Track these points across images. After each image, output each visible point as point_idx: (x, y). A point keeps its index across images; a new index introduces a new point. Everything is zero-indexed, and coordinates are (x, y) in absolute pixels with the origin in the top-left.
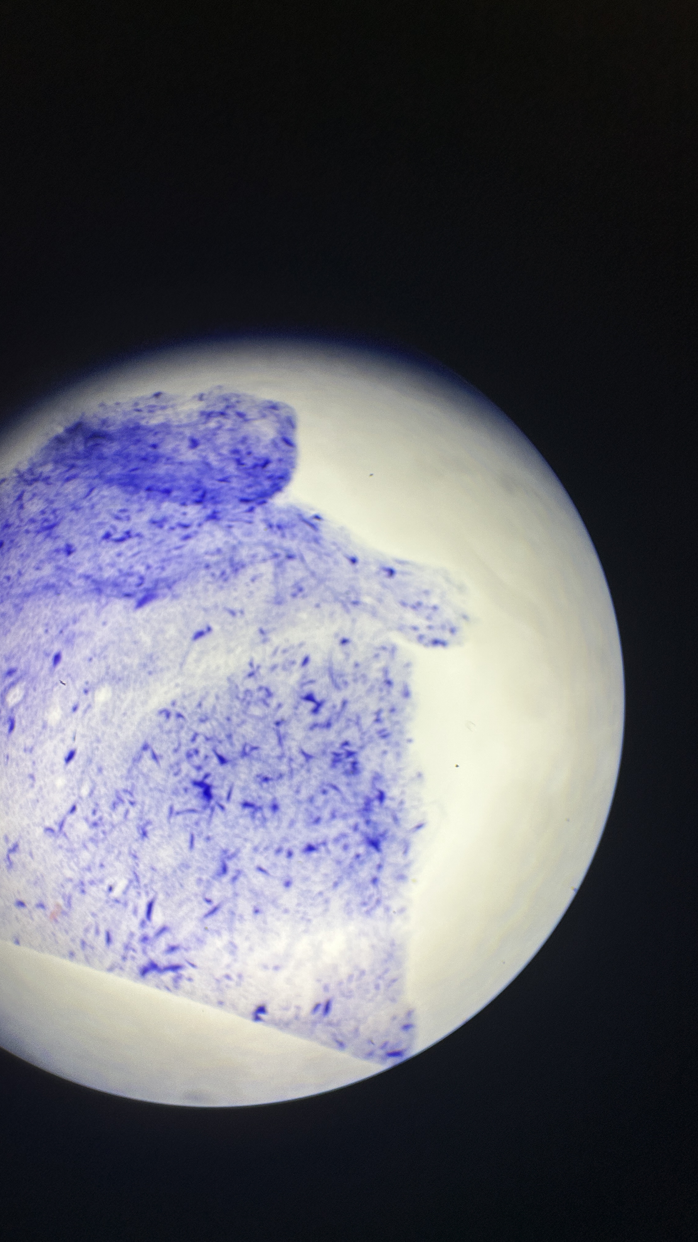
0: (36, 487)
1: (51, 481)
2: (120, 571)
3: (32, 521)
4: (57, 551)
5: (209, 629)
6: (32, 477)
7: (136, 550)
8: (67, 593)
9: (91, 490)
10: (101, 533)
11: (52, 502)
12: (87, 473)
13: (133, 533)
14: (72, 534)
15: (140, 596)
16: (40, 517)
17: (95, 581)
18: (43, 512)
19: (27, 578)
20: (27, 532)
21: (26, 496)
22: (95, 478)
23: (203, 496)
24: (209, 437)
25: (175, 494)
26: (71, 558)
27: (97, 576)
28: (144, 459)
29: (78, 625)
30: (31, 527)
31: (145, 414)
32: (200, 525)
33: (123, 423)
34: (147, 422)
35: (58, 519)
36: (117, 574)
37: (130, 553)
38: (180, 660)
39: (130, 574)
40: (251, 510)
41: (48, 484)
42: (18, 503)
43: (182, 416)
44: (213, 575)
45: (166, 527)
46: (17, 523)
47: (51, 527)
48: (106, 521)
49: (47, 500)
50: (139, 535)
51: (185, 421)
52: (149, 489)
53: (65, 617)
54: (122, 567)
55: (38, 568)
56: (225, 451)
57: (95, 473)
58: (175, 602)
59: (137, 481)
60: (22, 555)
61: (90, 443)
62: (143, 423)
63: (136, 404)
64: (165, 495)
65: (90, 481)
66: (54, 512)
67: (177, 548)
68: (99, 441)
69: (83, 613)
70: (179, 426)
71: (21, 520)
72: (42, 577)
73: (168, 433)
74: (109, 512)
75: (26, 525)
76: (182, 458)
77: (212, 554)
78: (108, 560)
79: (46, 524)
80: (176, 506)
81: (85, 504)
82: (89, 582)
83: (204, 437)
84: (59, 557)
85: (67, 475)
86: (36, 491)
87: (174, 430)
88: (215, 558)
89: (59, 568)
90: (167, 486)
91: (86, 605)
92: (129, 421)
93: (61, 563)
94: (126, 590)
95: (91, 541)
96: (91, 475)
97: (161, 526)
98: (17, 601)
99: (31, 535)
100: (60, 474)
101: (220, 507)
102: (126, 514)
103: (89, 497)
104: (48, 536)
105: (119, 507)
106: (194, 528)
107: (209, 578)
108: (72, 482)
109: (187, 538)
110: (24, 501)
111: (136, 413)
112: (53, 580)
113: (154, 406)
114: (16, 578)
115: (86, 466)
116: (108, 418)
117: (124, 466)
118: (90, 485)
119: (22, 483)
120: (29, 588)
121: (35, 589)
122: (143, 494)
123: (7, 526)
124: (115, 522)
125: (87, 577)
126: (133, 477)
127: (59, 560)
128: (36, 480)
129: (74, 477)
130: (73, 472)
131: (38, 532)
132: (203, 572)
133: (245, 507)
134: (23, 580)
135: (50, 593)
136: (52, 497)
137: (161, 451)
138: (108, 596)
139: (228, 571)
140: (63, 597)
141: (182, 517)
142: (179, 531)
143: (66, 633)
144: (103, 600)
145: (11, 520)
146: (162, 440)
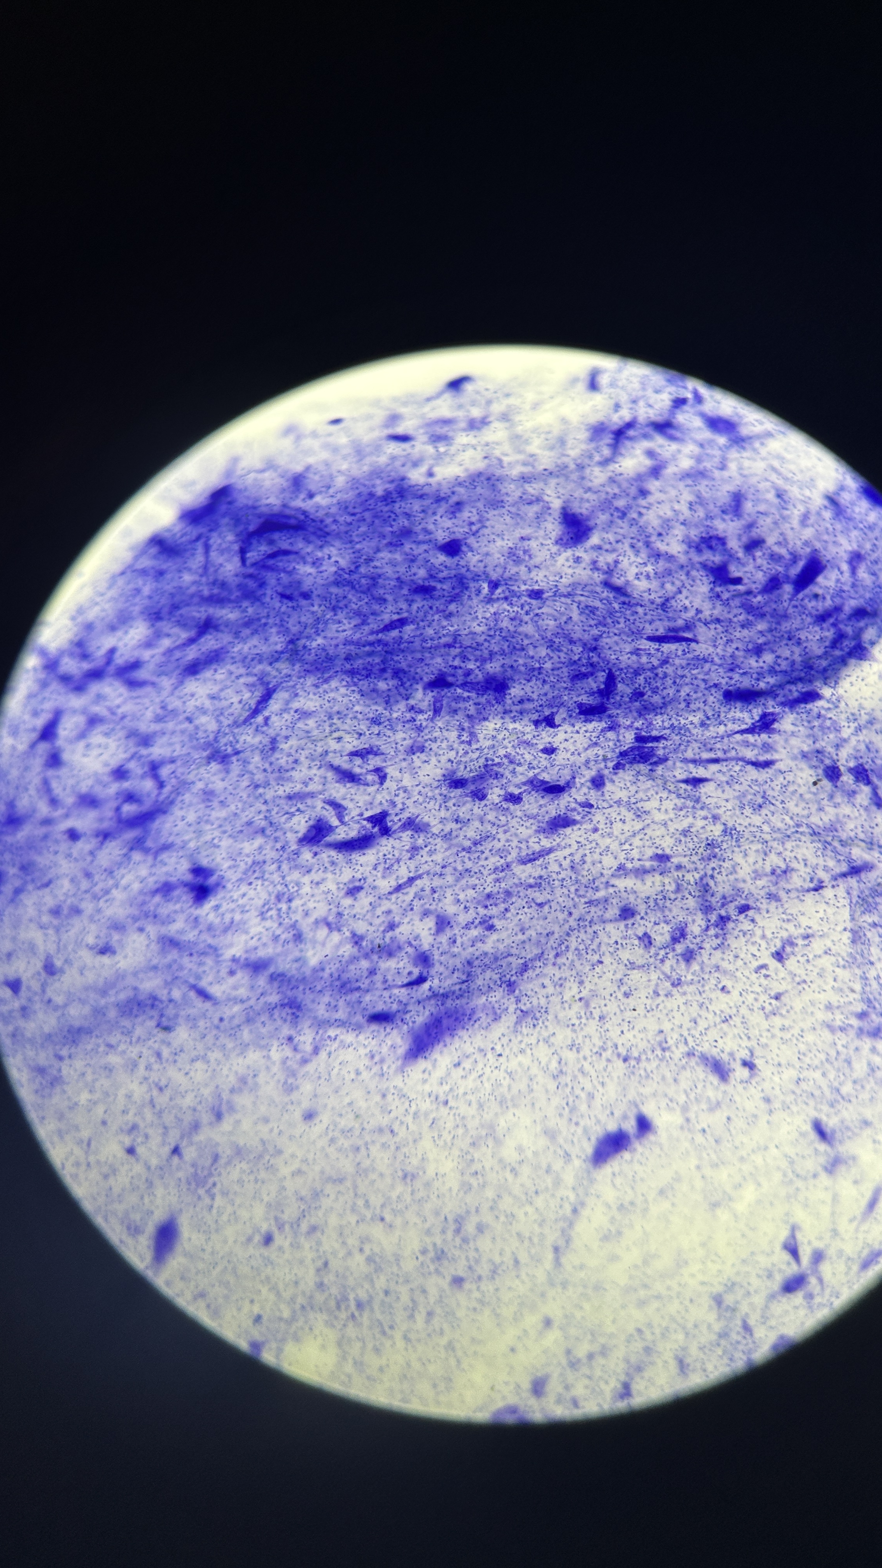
0: (99, 698)
1: (142, 674)
2: (357, 939)
3: (89, 801)
4: (166, 889)
5: (644, 1125)
6: (86, 666)
7: (403, 872)
8: (192, 1022)
9: (267, 696)
10: (301, 824)
11: (146, 741)
12: (250, 645)
13: (394, 821)
14: (210, 833)
15: (420, 1017)
16: (114, 788)
17: (278, 978)
18: (120, 773)
19: (70, 980)
20: (73, 835)
21: (67, 728)
22: (275, 658)
23: (608, 689)
24: (621, 503)
25: (515, 691)
26: (206, 910)
27: (285, 965)
28: (424, 590)
29: (227, 1125)
30: (85, 821)
31: (421, 447)
32: (598, 782)
33: (354, 482)
34: (430, 474)
35: (167, 790)
36: (348, 950)
37: (385, 885)
38: (552, 1236)
39: (388, 951)
40: (766, 724)
41: (133, 684)
42: (43, 747)
43: (535, 446)
44: (646, 940)
45: (495, 795)
46: (43, 809)
47: (143, 819)
48: (312, 787)
49: (132, 734)
50: (412, 825)
51: (546, 460)
52: (440, 682)
53: (189, 1101)
54: (361, 927)
55: (105, 950)
56: (674, 546)
57: (277, 642)
58: (529, 1035)
59: (402, 661)
60: (56, 912)
61: (258, 551)
62: (416, 476)
63: (394, 418)
64: (490, 696)
65: (263, 667)
66: (154, 768)
67: (531, 859)
68: (283, 541)
69: (244, 1083)
70: (525, 479)
71: (54, 802)
72: (120, 976)
73: (496, 504)
74: (323, 759)
75: (67, 816)
76: (541, 579)
77: (641, 872)
78: (321, 910)
79: (129, 809)
80: (525, 727)
81: (248, 738)
82: (262, 981)
83: (607, 504)
84: (166, 909)
85: (192, 654)
86: (99, 709)
87: (512, 491)
88: (651, 885)
89: (170, 943)
90: (493, 667)
91: (254, 1056)
92: (376, 473)
93: (176, 927)
94: (377, 1001)
95: (270, 854)
96: (264, 649)
97: (479, 795)
98: (43, 1058)
99: (83, 846)
100: (169, 652)
101: (659, 724)
102: (374, 762)
103: (260, 719)
104: (138, 844)
105: (351, 743)
106: (581, 792)
107: (636, 953)
108: (208, 674)
109: (560, 823)
110: (60, 742)
111: (394, 448)
112: (150, 984)
113: (447, 422)
114: (35, 985)
115: (248, 624)
116: (308, 468)
117: (363, 618)
118: (262, 679)
119: (55, 686)
120: (77, 1013)
121: (98, 1012)
122: (421, 697)
123: (14, 821)
124: (340, 791)
125: (257, 967)
126: (389, 650)
127: (169, 920)
128: (96, 674)
129: (214, 658)
130: (209, 642)
131: (105, 836)
132: (615, 931)
133: (747, 715)
134: (58, 990)
135: (144, 1026)
136: (145, 726)
137: (472, 559)
138: (321, 1024)
139: (696, 926)
140: (182, 1035)
141: (543, 760)
142: (533, 803)
143: (190, 1153)
144: (306, 1038)
145: (23, 803)
146: (477, 528)
